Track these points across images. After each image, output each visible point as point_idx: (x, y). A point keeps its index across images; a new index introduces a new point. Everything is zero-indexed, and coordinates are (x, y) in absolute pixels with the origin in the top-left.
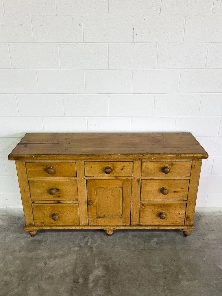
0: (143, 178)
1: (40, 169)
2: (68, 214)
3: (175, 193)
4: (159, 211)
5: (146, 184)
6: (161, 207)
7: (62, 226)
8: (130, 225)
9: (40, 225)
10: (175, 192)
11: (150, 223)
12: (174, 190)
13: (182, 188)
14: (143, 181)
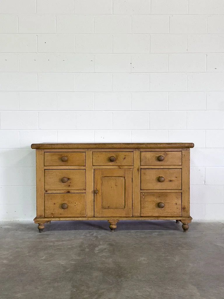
0: (142, 167)
1: (56, 158)
2: (76, 204)
3: (171, 183)
4: (158, 200)
5: (144, 174)
6: (160, 197)
7: (70, 217)
8: (133, 217)
9: (49, 216)
10: (171, 181)
11: (150, 215)
12: (170, 179)
13: (176, 177)
14: (142, 170)
